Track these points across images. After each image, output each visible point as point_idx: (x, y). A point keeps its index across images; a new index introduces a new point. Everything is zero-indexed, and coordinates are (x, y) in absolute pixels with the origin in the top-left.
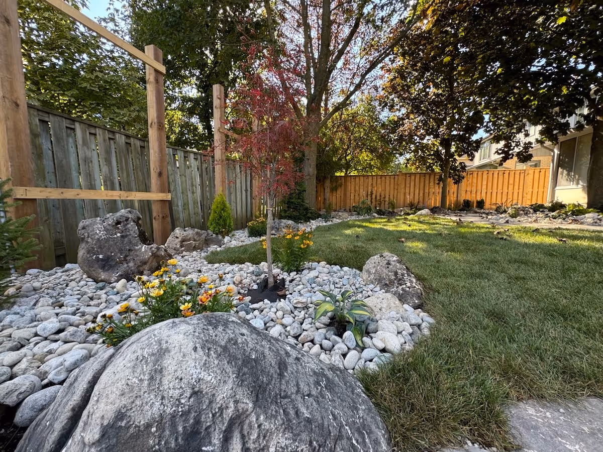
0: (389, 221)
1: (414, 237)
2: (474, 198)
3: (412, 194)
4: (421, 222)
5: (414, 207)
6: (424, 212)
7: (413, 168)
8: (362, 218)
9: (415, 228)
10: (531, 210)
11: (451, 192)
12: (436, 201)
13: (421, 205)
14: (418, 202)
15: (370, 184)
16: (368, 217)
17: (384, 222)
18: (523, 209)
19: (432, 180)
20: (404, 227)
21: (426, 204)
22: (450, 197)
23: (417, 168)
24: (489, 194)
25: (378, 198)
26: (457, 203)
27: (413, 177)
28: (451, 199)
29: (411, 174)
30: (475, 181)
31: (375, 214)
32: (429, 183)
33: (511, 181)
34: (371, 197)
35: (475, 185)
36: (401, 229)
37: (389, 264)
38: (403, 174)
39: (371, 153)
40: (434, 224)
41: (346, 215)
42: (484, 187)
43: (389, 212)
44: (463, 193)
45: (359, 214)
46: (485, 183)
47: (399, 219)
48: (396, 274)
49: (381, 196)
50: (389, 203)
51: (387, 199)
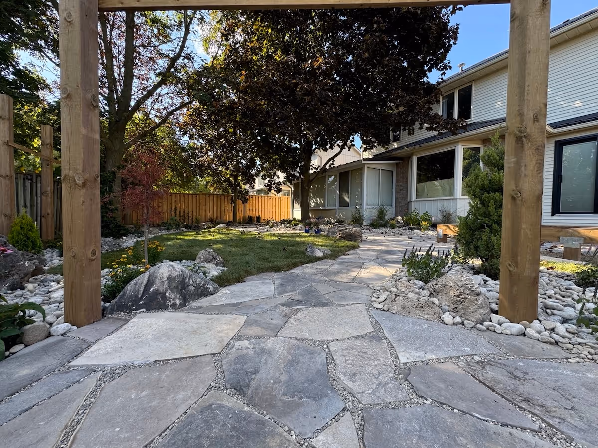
0: (197, 234)
1: (217, 242)
2: (254, 214)
3: (211, 210)
4: (220, 234)
5: (214, 222)
6: (222, 225)
7: (212, 189)
8: (172, 232)
9: (217, 237)
10: (279, 224)
11: (240, 209)
12: (229, 217)
13: (219, 219)
14: (217, 217)
15: (173, 201)
16: (177, 231)
17: (194, 235)
18: (276, 223)
19: (226, 200)
20: (210, 238)
21: (222, 220)
22: (239, 213)
23: (215, 189)
24: (263, 212)
25: (182, 214)
26: (244, 218)
27: (212, 197)
28: (240, 215)
29: (210, 194)
30: (254, 202)
31: (184, 229)
32: (224, 203)
33: (274, 204)
34: (176, 212)
35: (254, 205)
36: (208, 239)
37: (209, 253)
38: (203, 194)
39: (173, 171)
40: (228, 234)
41: (157, 230)
42: (260, 207)
43: (195, 227)
44: (248, 211)
45: (168, 229)
46: (260, 204)
47: (204, 232)
48: (213, 256)
49: (184, 212)
50: (193, 218)
51: (190, 214)
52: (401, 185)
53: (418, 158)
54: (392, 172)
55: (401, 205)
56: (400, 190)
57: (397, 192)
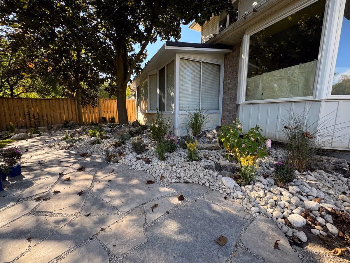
2: (109, 116)
3: (66, 113)
26: (100, 119)
28: (96, 116)
30: (109, 105)
34: (29, 116)
35: (110, 108)
42: (114, 109)
49: (38, 115)
50: (48, 121)
51: (45, 118)
52: (229, 84)
53: (251, 37)
54: (219, 65)
55: (228, 108)
56: (229, 89)
57: (224, 92)
